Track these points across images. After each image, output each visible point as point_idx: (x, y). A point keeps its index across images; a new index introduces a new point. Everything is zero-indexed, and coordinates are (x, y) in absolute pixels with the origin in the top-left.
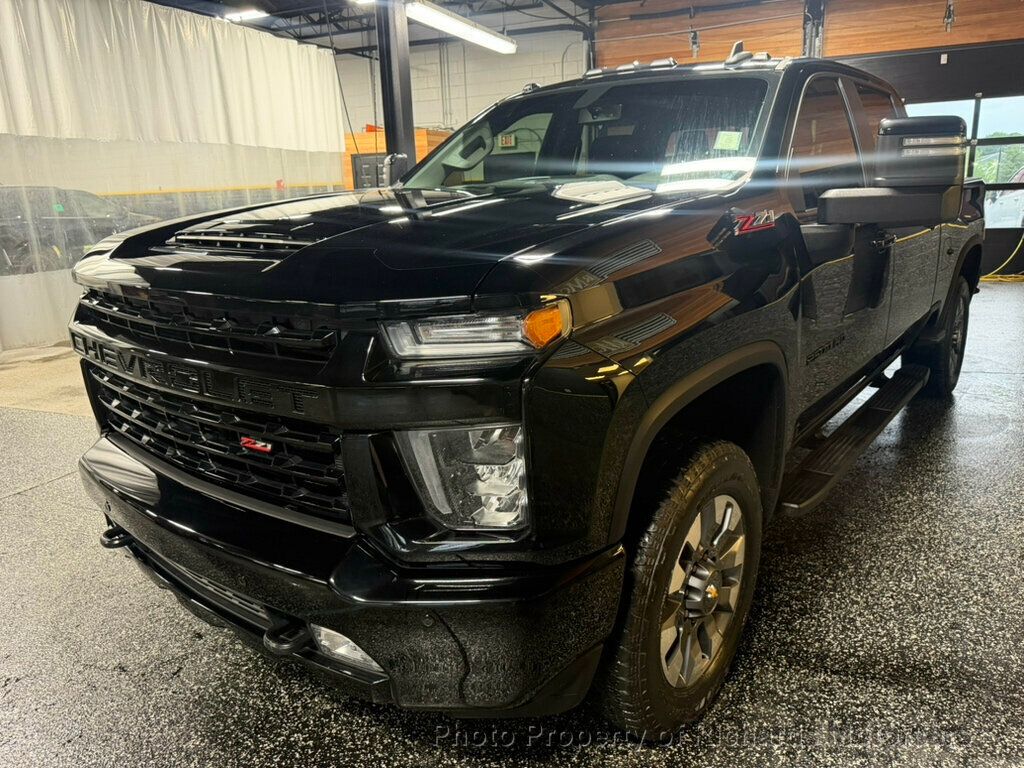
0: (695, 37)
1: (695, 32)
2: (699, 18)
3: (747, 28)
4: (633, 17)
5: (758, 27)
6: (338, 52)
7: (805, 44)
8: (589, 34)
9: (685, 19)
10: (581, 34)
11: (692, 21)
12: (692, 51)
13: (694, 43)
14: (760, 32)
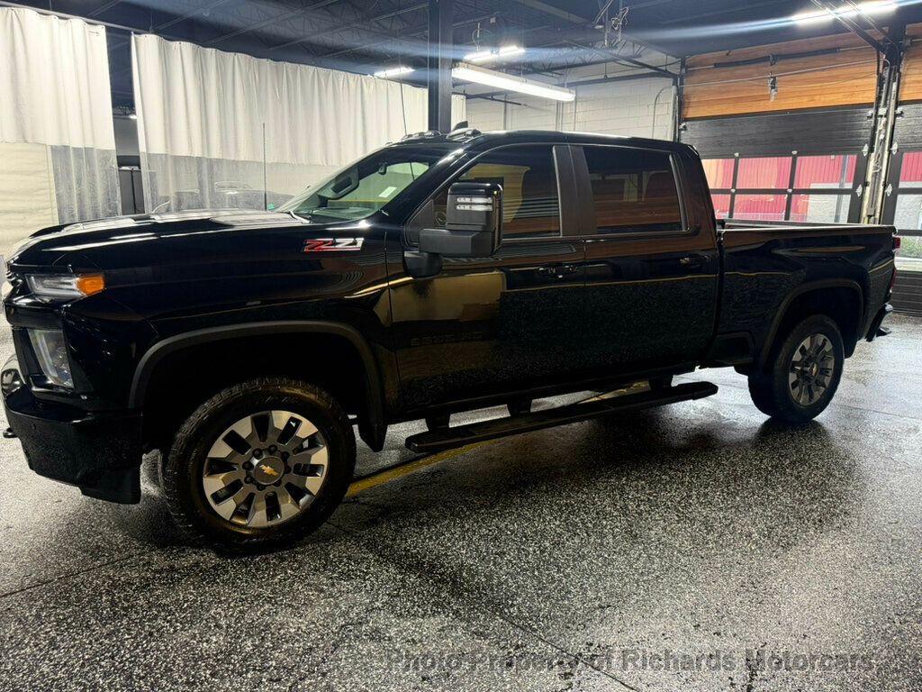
0: (774, 83)
1: (774, 78)
2: (779, 65)
3: (825, 74)
4: (716, 65)
5: (835, 73)
6: (468, 97)
7: (881, 88)
8: (678, 80)
9: (766, 67)
10: (671, 80)
11: (771, 68)
12: (769, 96)
13: (773, 88)
14: (837, 78)
